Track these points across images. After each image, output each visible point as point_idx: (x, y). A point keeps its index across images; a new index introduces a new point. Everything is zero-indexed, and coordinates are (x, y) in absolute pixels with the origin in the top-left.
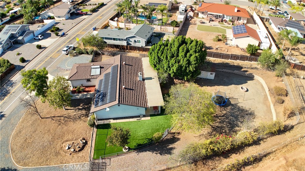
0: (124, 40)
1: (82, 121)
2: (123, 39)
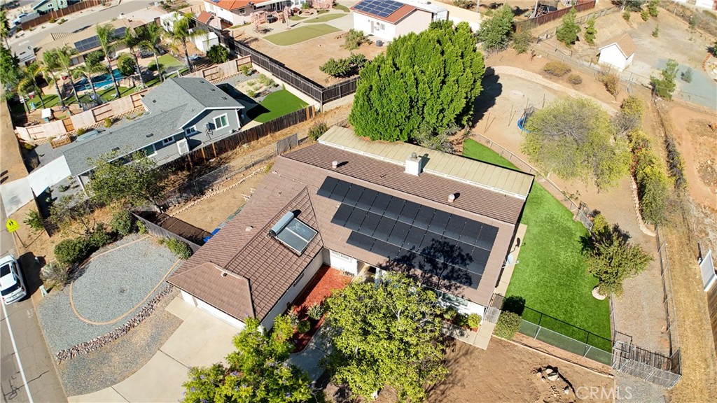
0: (174, 140)
1: (462, 360)
2: (170, 139)
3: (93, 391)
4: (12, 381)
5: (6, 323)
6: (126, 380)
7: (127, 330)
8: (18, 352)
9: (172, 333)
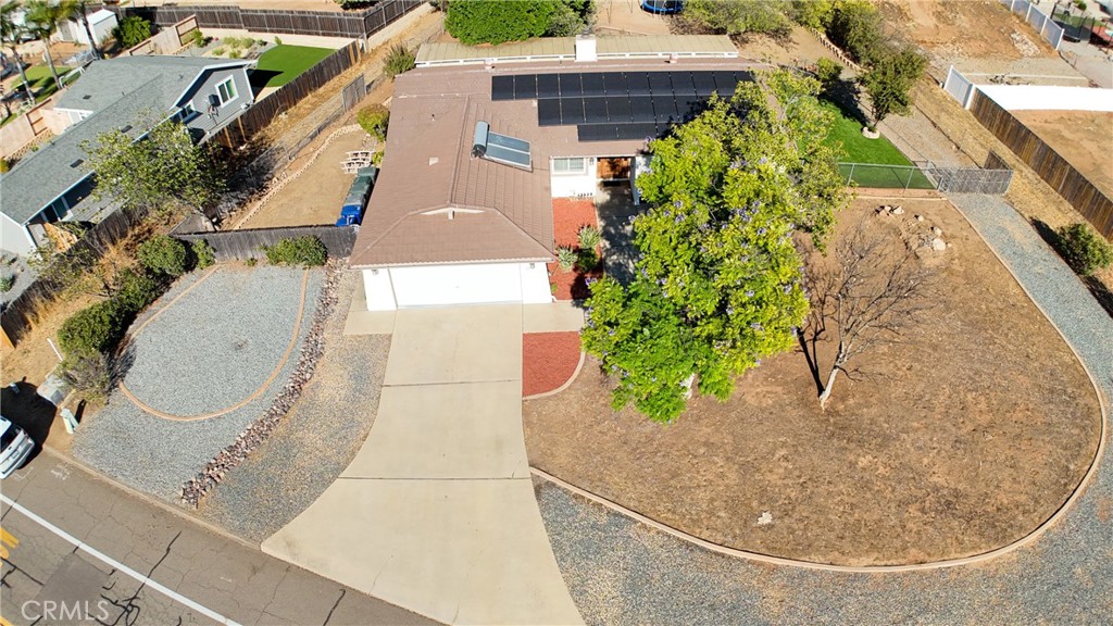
3: (306, 504)
4: (109, 594)
5: (17, 511)
6: (359, 454)
7: (296, 391)
8: (84, 540)
9: (387, 357)
